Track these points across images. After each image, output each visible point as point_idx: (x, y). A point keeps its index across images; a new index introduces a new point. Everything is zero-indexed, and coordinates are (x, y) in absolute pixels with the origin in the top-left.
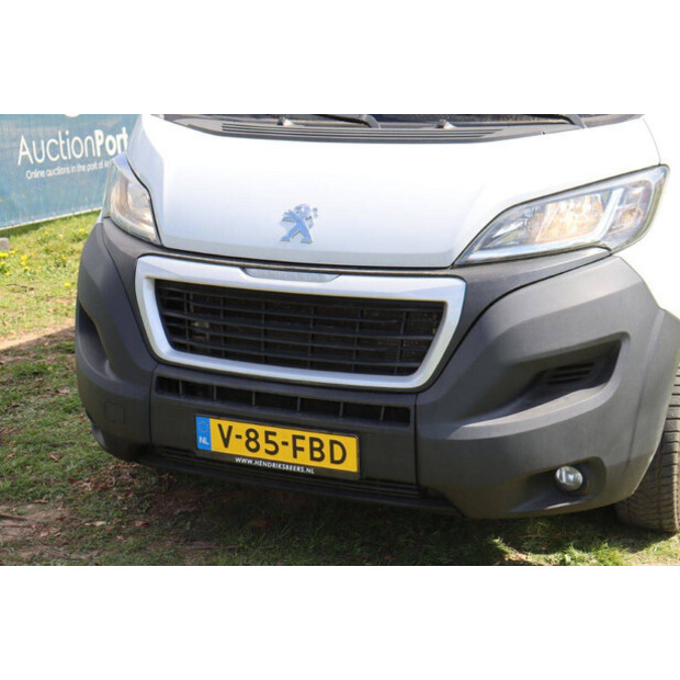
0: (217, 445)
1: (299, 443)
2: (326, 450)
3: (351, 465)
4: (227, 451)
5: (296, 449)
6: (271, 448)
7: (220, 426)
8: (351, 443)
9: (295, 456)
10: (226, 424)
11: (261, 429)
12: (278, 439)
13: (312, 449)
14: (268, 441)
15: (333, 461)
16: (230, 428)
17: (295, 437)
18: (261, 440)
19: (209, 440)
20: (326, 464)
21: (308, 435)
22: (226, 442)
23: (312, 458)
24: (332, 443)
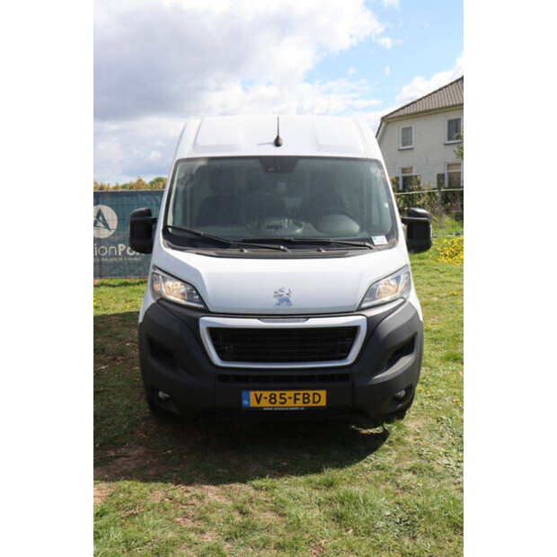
0: (253, 403)
1: (297, 397)
2: (311, 398)
3: (323, 403)
4: (260, 405)
5: (296, 399)
6: (283, 401)
7: (256, 395)
8: (323, 393)
9: (295, 403)
10: (258, 393)
11: (278, 393)
12: (286, 397)
13: (304, 398)
14: (281, 398)
15: (314, 402)
16: (261, 395)
17: (295, 394)
18: (278, 398)
19: (249, 402)
20: (311, 404)
21: (302, 392)
22: (258, 401)
23: (304, 402)
24: (314, 394)
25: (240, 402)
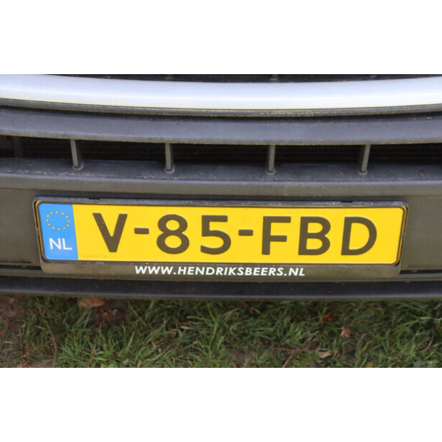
0: (90, 248)
1: (276, 229)
2: (335, 236)
3: (385, 253)
4: (121, 255)
5: (268, 240)
6: (217, 243)
7: (98, 218)
8: (389, 220)
9: (266, 251)
10: (110, 213)
11: (193, 215)
12: (229, 228)
13: (304, 235)
14: (206, 232)
15: (346, 251)
16: (122, 219)
17: (268, 222)
18: (194, 232)
20: (333, 256)
21: (297, 214)
22: (112, 243)
23: (303, 250)
24: (349, 222)
25: (37, 243)
